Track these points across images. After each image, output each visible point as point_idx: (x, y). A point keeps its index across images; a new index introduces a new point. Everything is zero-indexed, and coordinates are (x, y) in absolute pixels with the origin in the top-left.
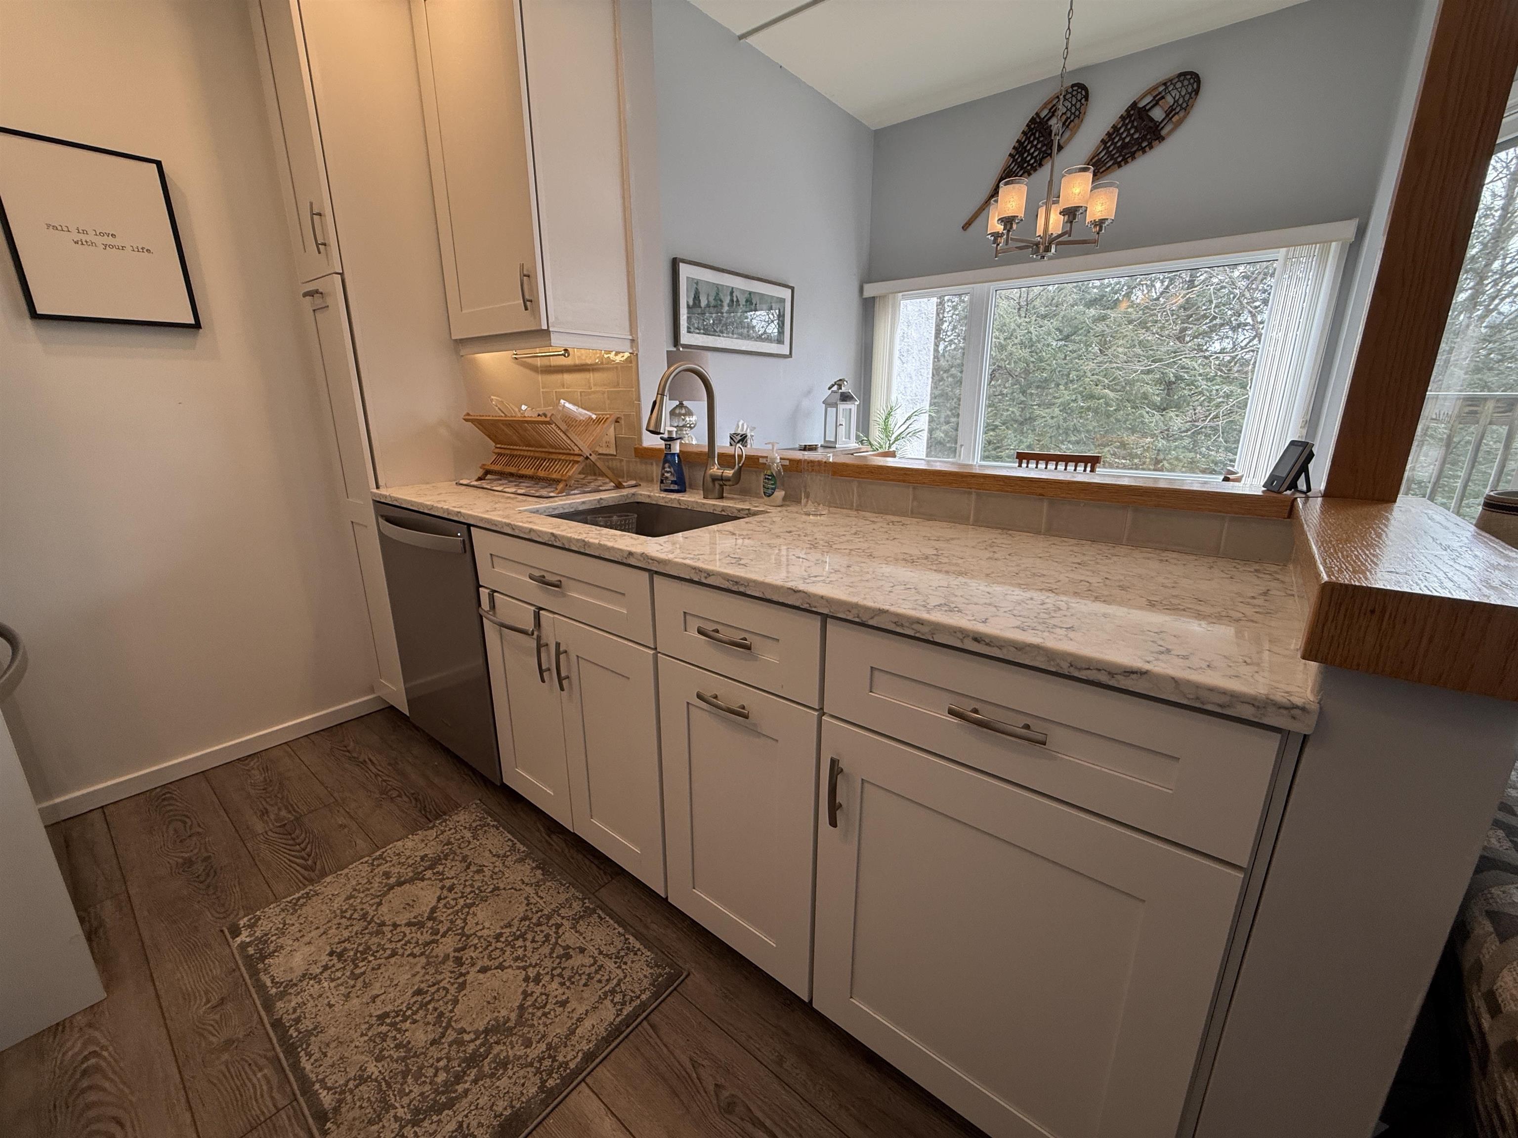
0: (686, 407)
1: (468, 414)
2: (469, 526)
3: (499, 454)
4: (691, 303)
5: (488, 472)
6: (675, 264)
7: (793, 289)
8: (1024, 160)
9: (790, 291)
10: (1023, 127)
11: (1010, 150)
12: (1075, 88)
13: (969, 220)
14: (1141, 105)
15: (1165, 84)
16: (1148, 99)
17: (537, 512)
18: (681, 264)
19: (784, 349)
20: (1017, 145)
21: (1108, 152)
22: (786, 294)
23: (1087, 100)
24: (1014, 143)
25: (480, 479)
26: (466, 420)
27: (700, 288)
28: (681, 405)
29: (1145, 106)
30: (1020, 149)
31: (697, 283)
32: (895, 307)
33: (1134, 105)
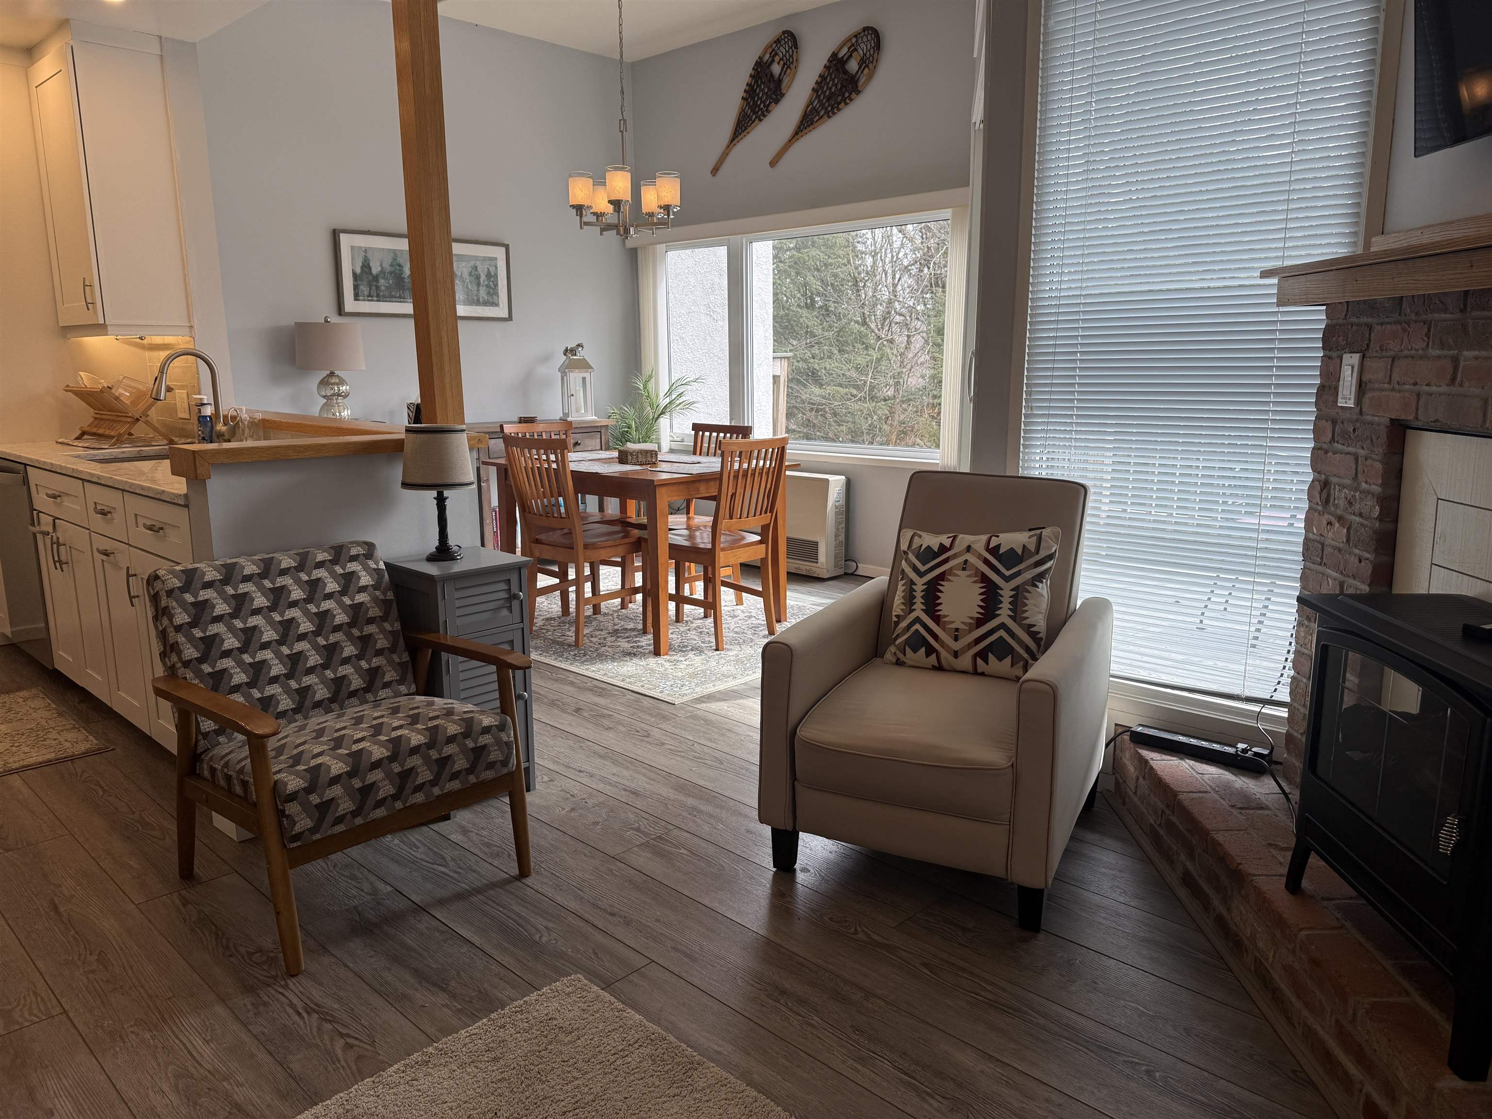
0: (337, 376)
1: (68, 386)
2: (26, 465)
3: (96, 418)
4: (358, 270)
5: (83, 433)
6: (335, 235)
7: (507, 247)
8: (755, 103)
9: (504, 249)
10: (750, 71)
11: (742, 94)
12: (786, 35)
13: (716, 165)
14: (840, 55)
15: (856, 36)
16: (845, 50)
17: (78, 456)
18: (341, 235)
19: (501, 311)
20: (747, 88)
21: (820, 101)
22: (499, 253)
23: (796, 48)
24: (744, 87)
25: (77, 438)
26: (66, 391)
27: (369, 255)
28: (332, 374)
29: (843, 57)
30: (751, 92)
31: (366, 251)
32: (664, 258)
33: (834, 55)
